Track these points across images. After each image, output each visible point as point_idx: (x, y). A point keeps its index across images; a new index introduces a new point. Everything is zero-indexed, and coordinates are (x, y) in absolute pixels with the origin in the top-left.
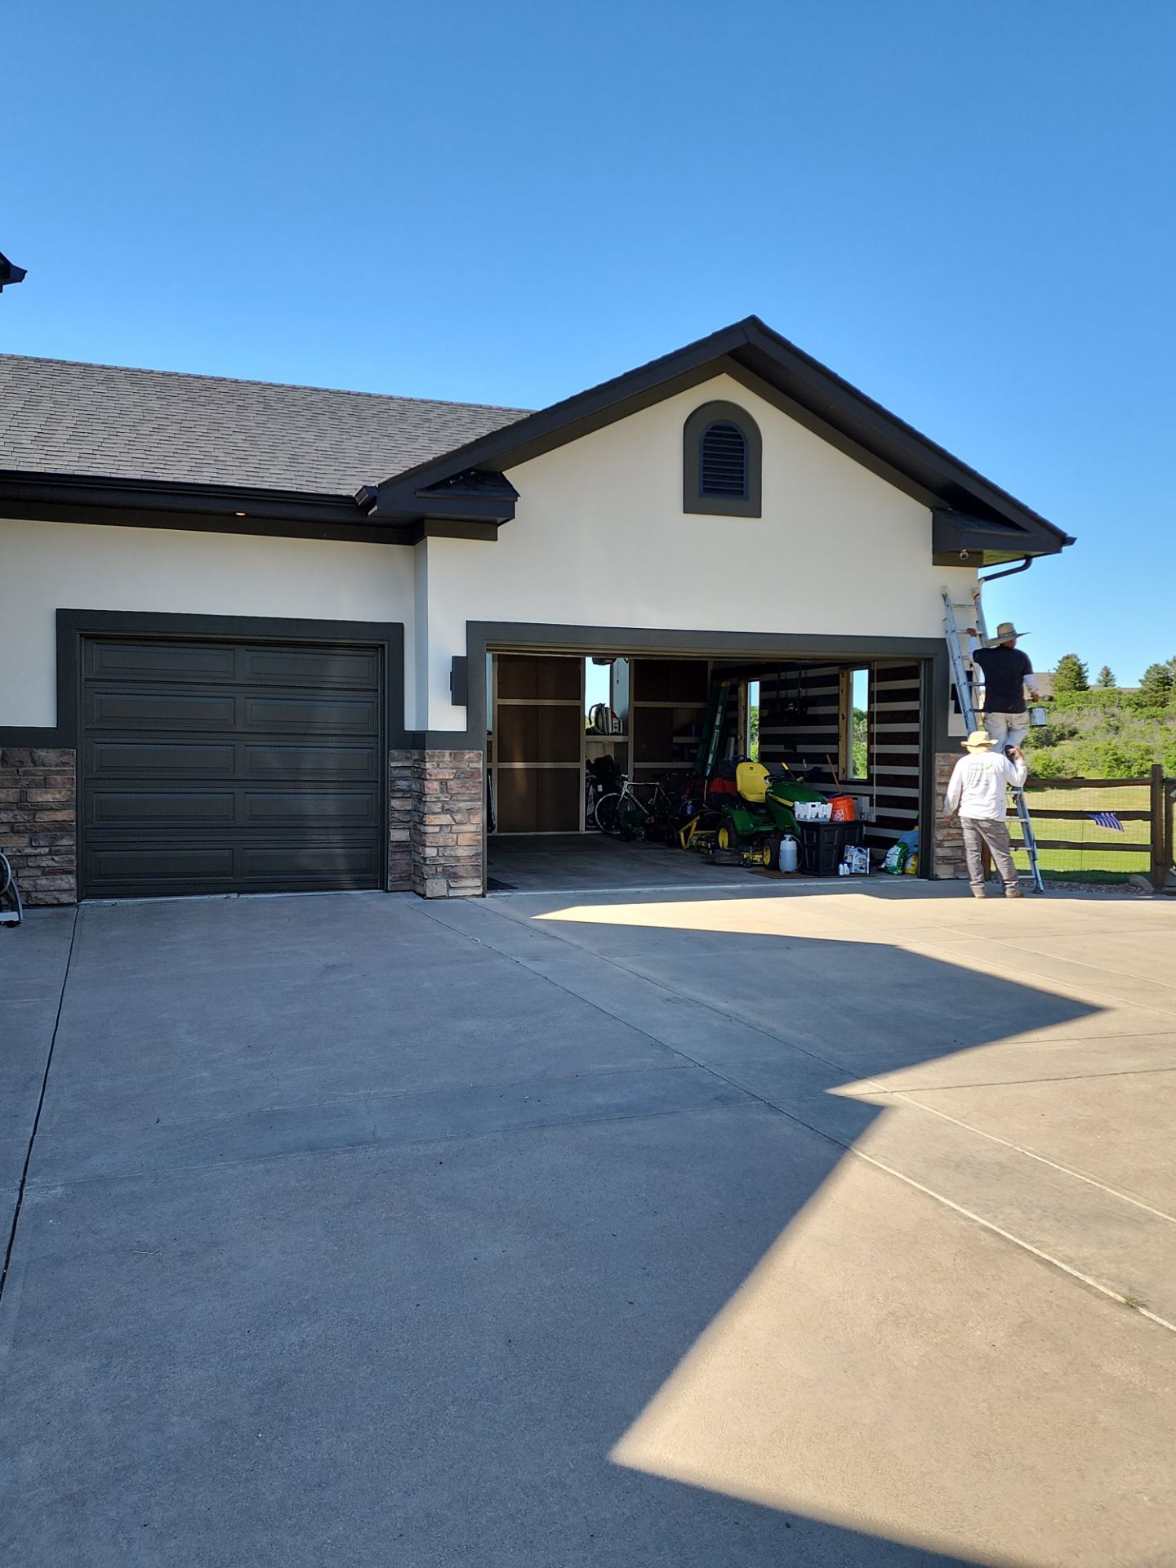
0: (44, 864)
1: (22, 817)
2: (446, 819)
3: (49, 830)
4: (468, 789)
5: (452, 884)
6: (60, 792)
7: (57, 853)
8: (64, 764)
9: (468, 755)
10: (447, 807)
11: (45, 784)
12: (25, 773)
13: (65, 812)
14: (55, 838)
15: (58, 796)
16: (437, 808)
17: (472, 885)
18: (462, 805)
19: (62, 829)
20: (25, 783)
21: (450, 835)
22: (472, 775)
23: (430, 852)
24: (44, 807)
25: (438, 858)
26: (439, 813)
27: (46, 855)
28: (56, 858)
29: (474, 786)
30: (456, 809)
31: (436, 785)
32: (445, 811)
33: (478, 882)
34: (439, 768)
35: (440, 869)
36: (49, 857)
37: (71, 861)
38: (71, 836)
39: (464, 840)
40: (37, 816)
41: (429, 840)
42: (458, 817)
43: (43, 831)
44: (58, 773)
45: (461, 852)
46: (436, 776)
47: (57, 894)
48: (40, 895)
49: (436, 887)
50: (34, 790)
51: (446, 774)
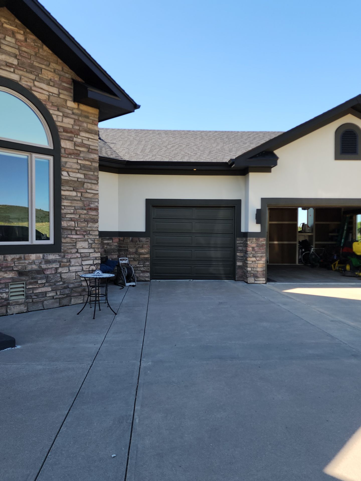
0: (142, 269)
1: (136, 256)
2: (254, 259)
3: (143, 260)
4: (261, 250)
5: (256, 279)
6: (146, 250)
7: (145, 266)
8: (147, 242)
9: (261, 239)
10: (254, 255)
11: (142, 247)
12: (137, 244)
13: (147, 255)
14: (145, 262)
15: (145, 251)
16: (251, 256)
17: (262, 280)
18: (259, 255)
19: (146, 260)
20: (137, 247)
21: (255, 264)
22: (262, 245)
23: (249, 269)
24: (142, 254)
25: (251, 271)
26: (251, 257)
27: (142, 267)
28: (145, 268)
29: (263, 249)
30: (257, 256)
31: (251, 249)
32: (253, 257)
33: (264, 279)
34: (252, 243)
35: (252, 275)
36: (143, 267)
37: (148, 269)
38: (149, 262)
39: (260, 266)
40: (140, 256)
41: (249, 265)
42: (258, 259)
43: (142, 260)
44: (146, 244)
45: (259, 269)
46: (251, 246)
47: (145, 278)
48: (141, 278)
49: (251, 280)
50: (139, 249)
51: (254, 245)
